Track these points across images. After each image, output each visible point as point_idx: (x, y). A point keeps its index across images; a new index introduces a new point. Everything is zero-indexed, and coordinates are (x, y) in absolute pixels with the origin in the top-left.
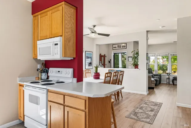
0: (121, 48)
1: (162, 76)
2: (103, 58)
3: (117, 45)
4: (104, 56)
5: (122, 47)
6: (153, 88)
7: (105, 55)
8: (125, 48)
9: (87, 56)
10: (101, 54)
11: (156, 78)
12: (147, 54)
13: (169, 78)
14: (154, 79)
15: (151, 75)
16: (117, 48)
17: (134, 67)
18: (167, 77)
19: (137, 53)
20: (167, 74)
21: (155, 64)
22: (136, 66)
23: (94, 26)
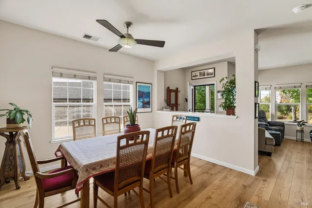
0: (206, 76)
1: (286, 126)
2: (173, 94)
3: (199, 72)
4: (176, 91)
5: (208, 74)
6: (269, 154)
7: (177, 88)
8: (213, 75)
9: (139, 91)
10: (169, 88)
11: (276, 130)
12: (255, 82)
13: (302, 131)
14: (270, 132)
15: (264, 123)
16: (199, 77)
17: (226, 112)
18: (299, 128)
19: (233, 82)
20: (299, 122)
21: (270, 104)
22: (230, 109)
23: (129, 24)
